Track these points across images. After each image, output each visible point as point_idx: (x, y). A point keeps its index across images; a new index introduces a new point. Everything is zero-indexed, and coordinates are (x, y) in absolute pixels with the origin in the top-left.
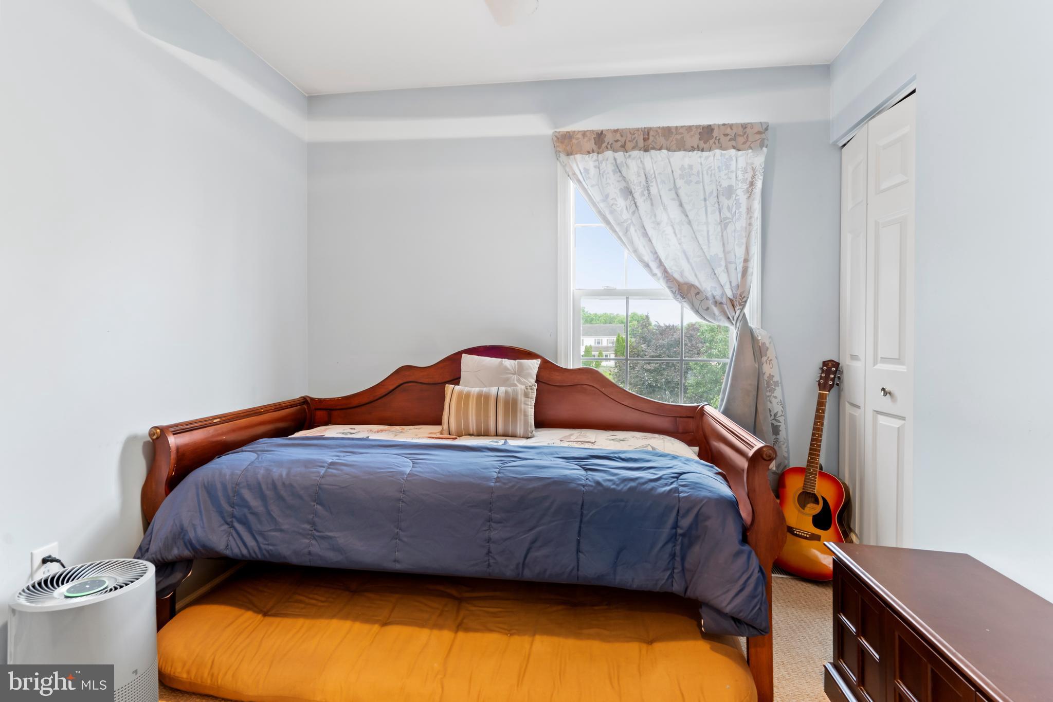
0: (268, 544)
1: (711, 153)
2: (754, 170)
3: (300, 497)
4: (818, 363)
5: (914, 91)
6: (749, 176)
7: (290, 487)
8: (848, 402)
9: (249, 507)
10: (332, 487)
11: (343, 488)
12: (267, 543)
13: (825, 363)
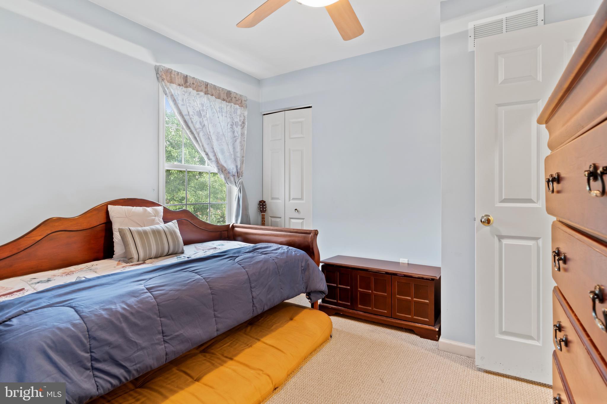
0: (136, 364)
1: (229, 104)
2: (244, 117)
3: (149, 318)
4: (258, 202)
5: (310, 107)
6: (242, 118)
7: (137, 313)
8: (270, 216)
9: (109, 344)
10: (169, 302)
11: (176, 299)
12: (134, 364)
13: (260, 202)
